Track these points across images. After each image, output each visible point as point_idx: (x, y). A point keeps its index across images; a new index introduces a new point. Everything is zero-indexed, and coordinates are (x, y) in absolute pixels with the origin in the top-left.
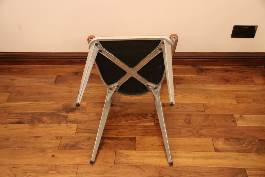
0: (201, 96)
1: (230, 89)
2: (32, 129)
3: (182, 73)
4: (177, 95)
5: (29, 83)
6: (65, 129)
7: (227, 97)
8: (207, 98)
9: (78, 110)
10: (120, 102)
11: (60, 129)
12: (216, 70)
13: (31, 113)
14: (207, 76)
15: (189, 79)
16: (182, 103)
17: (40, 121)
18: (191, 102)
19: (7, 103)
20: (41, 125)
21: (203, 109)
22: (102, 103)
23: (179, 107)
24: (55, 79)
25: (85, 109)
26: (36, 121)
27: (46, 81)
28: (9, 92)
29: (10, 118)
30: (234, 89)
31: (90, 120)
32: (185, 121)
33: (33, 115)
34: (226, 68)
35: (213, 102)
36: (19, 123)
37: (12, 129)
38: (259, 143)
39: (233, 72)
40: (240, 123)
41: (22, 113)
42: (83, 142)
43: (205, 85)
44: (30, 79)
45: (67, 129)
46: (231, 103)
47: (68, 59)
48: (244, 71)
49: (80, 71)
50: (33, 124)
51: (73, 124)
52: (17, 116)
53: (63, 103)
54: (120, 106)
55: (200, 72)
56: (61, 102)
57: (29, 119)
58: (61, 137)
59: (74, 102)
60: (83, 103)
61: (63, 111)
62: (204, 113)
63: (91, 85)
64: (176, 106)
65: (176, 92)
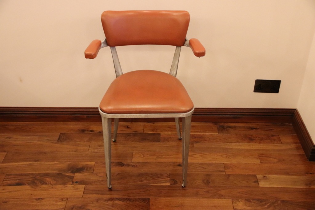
0: (222, 156)
1: (254, 148)
2: (34, 190)
3: (201, 131)
4: (195, 154)
5: (28, 141)
6: (72, 190)
7: (250, 157)
8: (229, 157)
9: (86, 170)
10: (132, 162)
11: (65, 190)
12: (240, 127)
13: (31, 174)
14: (229, 134)
15: (209, 137)
16: (200, 162)
17: (43, 182)
18: (210, 162)
19: (4, 164)
20: (44, 186)
21: (223, 169)
23: (197, 167)
24: (58, 137)
25: (93, 169)
26: (37, 182)
27: (48, 139)
28: (6, 152)
29: (8, 179)
30: (258, 148)
31: (99, 180)
32: (203, 181)
33: (34, 176)
34: (251, 125)
35: (234, 161)
36: (18, 184)
37: (11, 191)
38: (282, 204)
39: (258, 130)
40: (262, 184)
41: (21, 174)
42: (92, 203)
43: (227, 143)
44: (29, 137)
45: (74, 190)
46: (253, 163)
47: (73, 115)
48: (270, 129)
49: (87, 128)
50: (34, 185)
51: (80, 184)
52: (16, 178)
53: (68, 163)
54: (133, 166)
55: (222, 129)
56: (66, 162)
57: (29, 181)
58: (67, 199)
59: (80, 162)
60: (91, 162)
61: (68, 171)
62: (225, 173)
63: (100, 143)
64: (194, 166)
65: (194, 151)
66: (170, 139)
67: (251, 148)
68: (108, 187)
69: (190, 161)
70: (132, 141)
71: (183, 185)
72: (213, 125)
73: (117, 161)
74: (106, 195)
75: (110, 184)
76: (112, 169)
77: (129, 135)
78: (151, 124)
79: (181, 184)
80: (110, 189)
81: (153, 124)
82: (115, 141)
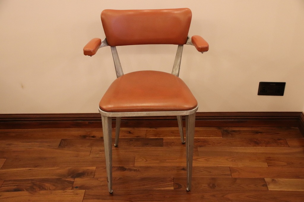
0: (227, 159)
1: (260, 152)
2: (31, 196)
3: (205, 135)
4: (200, 158)
5: (29, 148)
6: (71, 195)
7: (257, 160)
8: (234, 161)
9: (86, 175)
10: (134, 167)
11: (65, 196)
12: (244, 131)
13: (30, 179)
14: (234, 138)
15: (214, 141)
16: (205, 166)
17: (42, 188)
18: (216, 166)
19: (3, 170)
20: (42, 192)
21: (229, 173)
23: (202, 170)
24: (59, 143)
25: (94, 174)
26: (36, 188)
27: (49, 145)
28: (5, 158)
29: (6, 185)
30: (264, 152)
31: (100, 185)
32: (209, 185)
33: (33, 182)
34: (256, 129)
35: (240, 165)
36: (16, 190)
37: (8, 197)
39: (264, 134)
40: (272, 188)
41: (20, 180)
43: (232, 147)
44: (30, 144)
45: (74, 196)
46: (261, 166)
47: (74, 121)
48: (276, 133)
49: (89, 134)
50: (33, 191)
51: (80, 189)
52: (14, 184)
53: (68, 168)
54: (135, 170)
55: (226, 134)
56: (66, 167)
57: (28, 186)
59: (81, 167)
60: (92, 167)
61: (68, 176)
62: (231, 177)
63: (101, 148)
64: (199, 170)
65: (198, 155)
66: (173, 143)
67: (257, 152)
68: (110, 191)
69: (194, 164)
70: (134, 146)
71: (187, 189)
72: (216, 129)
73: (118, 166)
74: (107, 200)
75: (111, 188)
76: (113, 173)
77: (131, 140)
78: (154, 129)
79: (186, 188)
80: (111, 194)
81: (155, 129)
82: (116, 146)
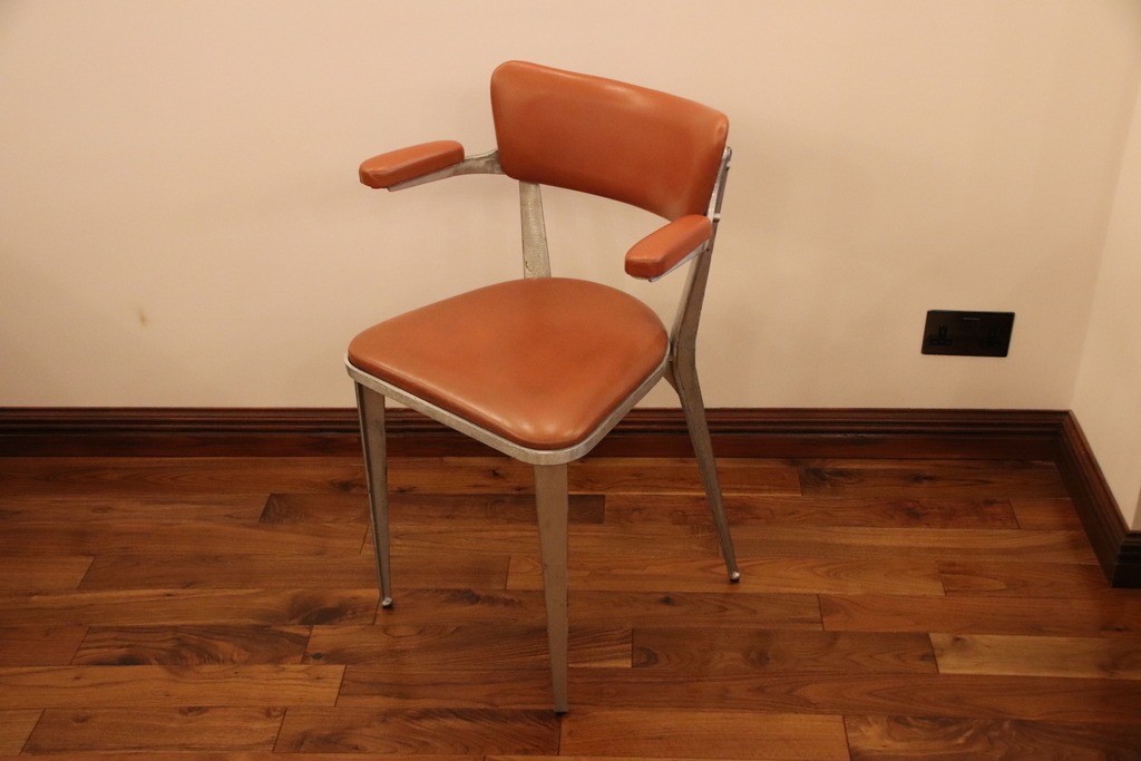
0: (811, 569)
1: (922, 544)
2: (176, 681)
4: (722, 565)
5: (165, 521)
6: (300, 682)
7: (909, 572)
8: (836, 574)
9: (350, 616)
10: (505, 590)
11: (279, 682)
13: (170, 627)
15: (771, 507)
17: (206, 656)
18: (772, 590)
19: (83, 593)
20: (207, 668)
21: (814, 614)
22: (436, 591)
23: (727, 606)
24: (262, 508)
25: (374, 612)
26: (189, 656)
27: (229, 512)
28: (90, 555)
29: (92, 645)
31: (391, 651)
32: (747, 653)
33: (180, 635)
35: (853, 588)
36: (126, 661)
37: (102, 684)
40: (950, 665)
41: (138, 628)
42: (366, 726)
45: (308, 683)
46: (920, 593)
47: (313, 435)
49: (359, 476)
50: (178, 664)
51: (328, 664)
52: (121, 640)
54: (507, 603)
56: (285, 588)
57: (164, 649)
58: (284, 711)
59: (332, 589)
60: (368, 590)
61: (291, 619)
62: (821, 629)
63: (400, 526)
64: (717, 603)
67: (913, 545)
70: (509, 522)
73: (454, 586)
74: (415, 699)
77: (497, 499)
78: (575, 464)
